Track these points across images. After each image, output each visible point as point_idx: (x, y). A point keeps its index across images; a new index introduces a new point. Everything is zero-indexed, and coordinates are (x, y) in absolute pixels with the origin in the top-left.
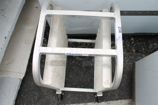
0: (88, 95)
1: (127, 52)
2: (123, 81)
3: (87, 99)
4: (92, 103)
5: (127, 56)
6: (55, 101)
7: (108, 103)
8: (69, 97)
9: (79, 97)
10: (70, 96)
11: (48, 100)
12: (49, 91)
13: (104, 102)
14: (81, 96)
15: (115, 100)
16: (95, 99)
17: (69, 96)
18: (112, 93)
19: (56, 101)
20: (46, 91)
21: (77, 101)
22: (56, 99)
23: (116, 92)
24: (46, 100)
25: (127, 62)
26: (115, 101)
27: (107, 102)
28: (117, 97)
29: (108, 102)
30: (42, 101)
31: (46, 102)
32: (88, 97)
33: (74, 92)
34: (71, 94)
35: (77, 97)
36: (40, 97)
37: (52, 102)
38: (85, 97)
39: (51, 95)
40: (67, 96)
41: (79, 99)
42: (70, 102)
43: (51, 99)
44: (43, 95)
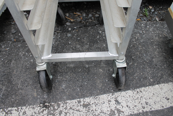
0: (98, 82)
1: (148, 21)
2: (155, 56)
3: (98, 89)
4: (108, 95)
5: (149, 25)
6: (37, 97)
7: (138, 92)
8: (63, 88)
9: (81, 86)
10: (65, 87)
11: (24, 97)
12: (26, 81)
13: (129, 91)
14: (87, 85)
15: (150, 86)
16: (113, 88)
18: (141, 74)
19: (39, 97)
20: (22, 81)
21: (80, 94)
22: (38, 94)
23: (147, 72)
24: (20, 97)
25: (153, 31)
26: (150, 87)
27: (136, 90)
28: (151, 80)
29: (138, 89)
30: (11, 100)
31: (19, 100)
32: (99, 84)
33: (73, 79)
34: (68, 83)
35: (78, 86)
36: (9, 92)
37: (30, 100)
38: (94, 85)
39: (30, 88)
40: (60, 86)
41: (83, 90)
42: (65, 97)
43: (29, 95)
44: (15, 89)
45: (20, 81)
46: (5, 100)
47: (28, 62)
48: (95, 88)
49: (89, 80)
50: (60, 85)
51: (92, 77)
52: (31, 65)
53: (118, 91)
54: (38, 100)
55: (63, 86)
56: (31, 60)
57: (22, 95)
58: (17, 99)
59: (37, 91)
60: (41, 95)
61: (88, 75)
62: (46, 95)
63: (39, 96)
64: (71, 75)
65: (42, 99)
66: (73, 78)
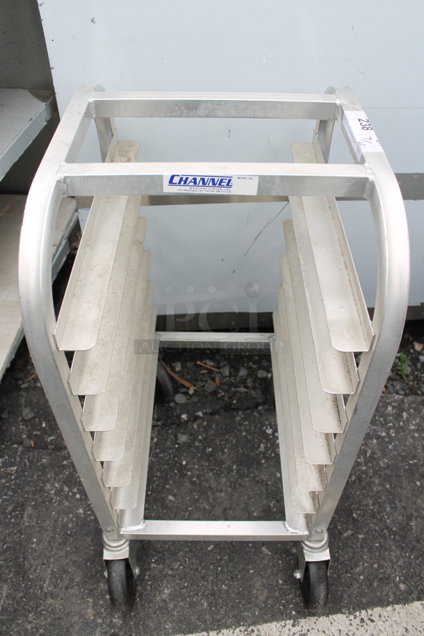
0: (258, 585)
1: (406, 395)
2: (417, 510)
3: (257, 605)
4: (283, 623)
5: (410, 408)
6: (93, 621)
7: (362, 620)
8: (164, 597)
9: (213, 595)
10: (170, 595)
11: (60, 619)
12: (65, 571)
13: (340, 616)
14: (227, 591)
15: (397, 603)
16: (296, 604)
17: (166, 591)
18: (375, 566)
19: (100, 621)
20: (53, 572)
21: (208, 617)
22: (97, 614)
23: (391, 561)
24: (49, 620)
25: (417, 431)
26: (397, 606)
27: (357, 613)
28: (402, 586)
29: (363, 612)
30: (24, 626)
31: (45, 629)
32: (260, 592)
33: (191, 572)
34: (177, 583)
35: (203, 595)
36: (18, 603)
37: (77, 628)
38: (246, 593)
39: (77, 593)
40: (157, 592)
41: (216, 608)
42: (168, 626)
43: (74, 613)
44: (34, 593)
45: (49, 571)
46: (7, 627)
47: (69, 513)
48: (250, 603)
49: (232, 578)
50: (156, 589)
51: (243, 569)
52: (77, 524)
53: (309, 616)
54: (98, 629)
55: (164, 593)
56: (78, 509)
57: (54, 614)
58: (41, 626)
59: (95, 604)
60: (104, 614)
61: (231, 564)
62: (119, 617)
63: (100, 617)
64: (186, 562)
65: (108, 629)
66: (191, 569)
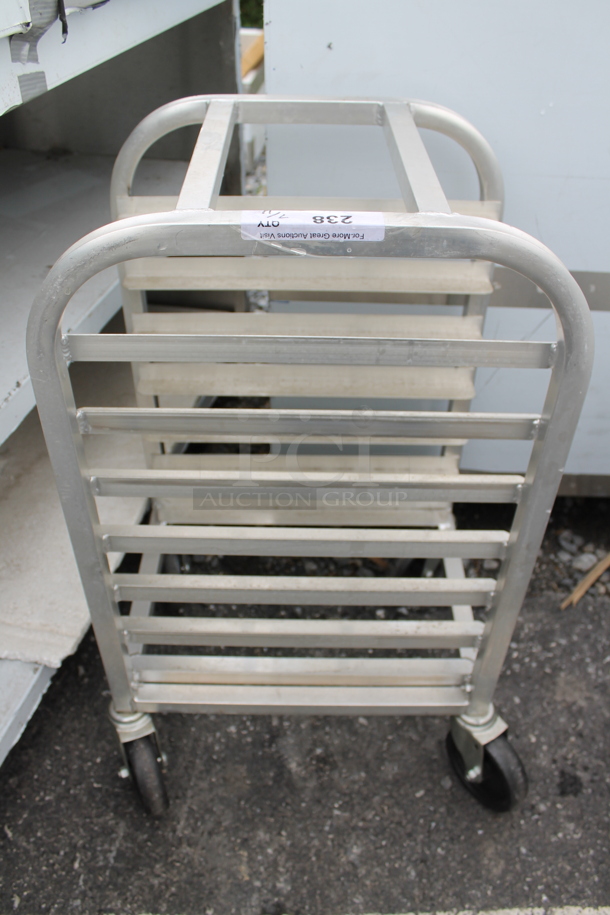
0: (490, 851)
3: (489, 881)
4: (528, 911)
6: (249, 883)
8: (352, 857)
9: (424, 861)
10: (361, 856)
11: (201, 875)
12: (210, 811)
14: (444, 858)
16: (547, 885)
17: (356, 850)
19: (257, 884)
20: (191, 811)
21: (416, 892)
22: (254, 874)
24: (184, 875)
30: (148, 880)
31: (179, 888)
32: (493, 863)
33: (393, 826)
34: (371, 841)
35: (409, 859)
36: (141, 848)
37: (224, 891)
38: (472, 862)
39: (225, 842)
40: (342, 851)
41: (429, 880)
42: (358, 900)
43: (219, 870)
44: (163, 836)
46: (124, 880)
47: (215, 731)
48: (479, 878)
49: (452, 840)
50: (340, 846)
51: (467, 828)
52: (227, 747)
53: (568, 904)
54: (255, 896)
55: (352, 853)
56: (229, 725)
57: (191, 867)
58: (173, 883)
59: (251, 859)
60: (264, 875)
61: (449, 820)
62: (286, 881)
63: (258, 879)
64: (383, 811)
65: (269, 896)
66: (392, 822)
